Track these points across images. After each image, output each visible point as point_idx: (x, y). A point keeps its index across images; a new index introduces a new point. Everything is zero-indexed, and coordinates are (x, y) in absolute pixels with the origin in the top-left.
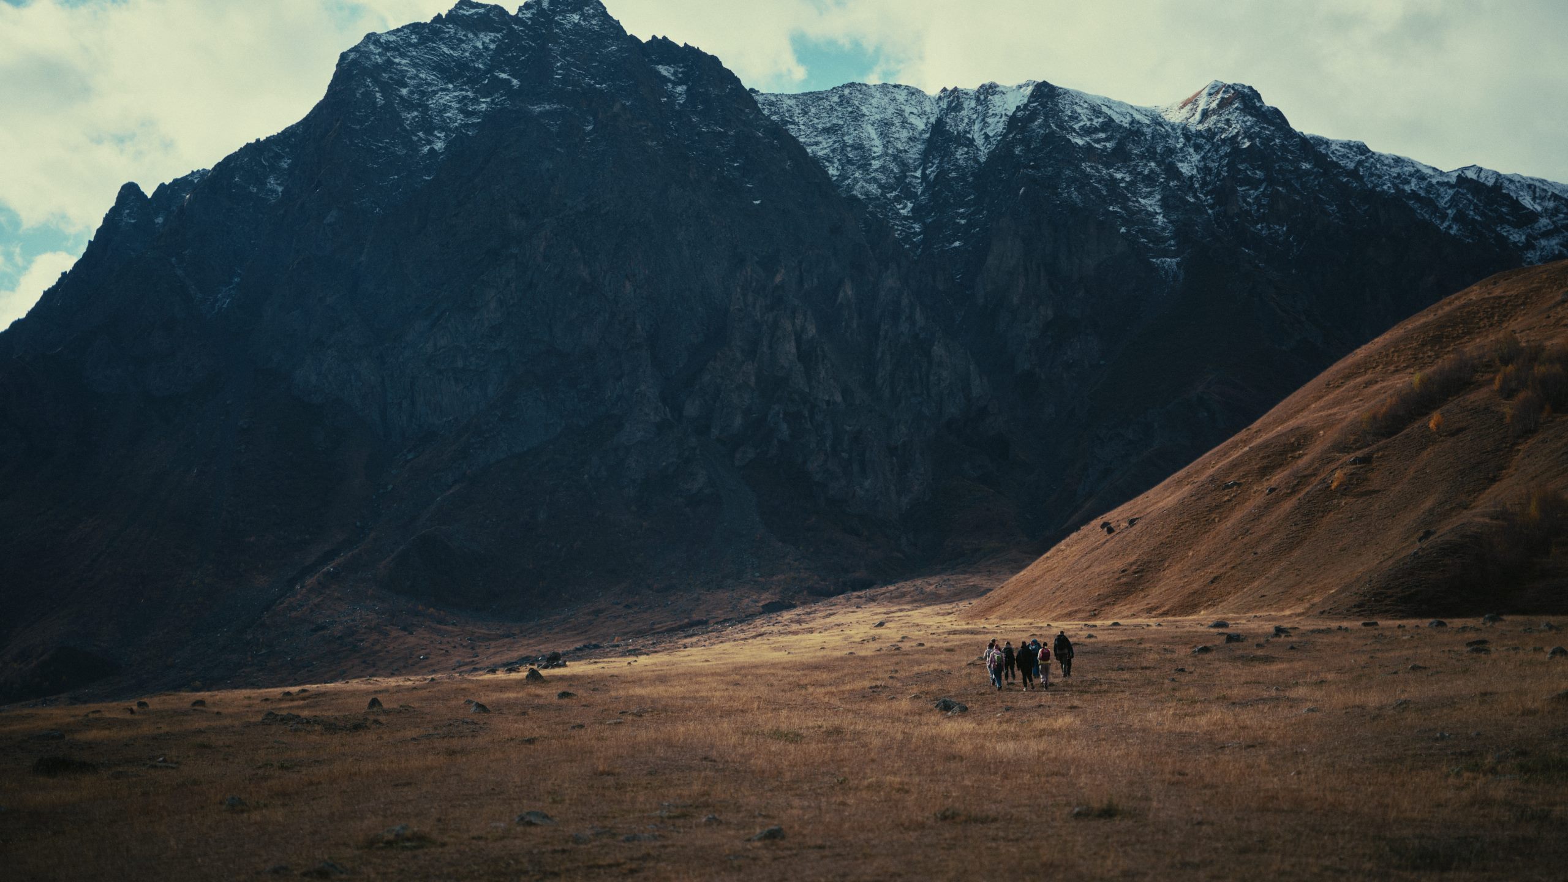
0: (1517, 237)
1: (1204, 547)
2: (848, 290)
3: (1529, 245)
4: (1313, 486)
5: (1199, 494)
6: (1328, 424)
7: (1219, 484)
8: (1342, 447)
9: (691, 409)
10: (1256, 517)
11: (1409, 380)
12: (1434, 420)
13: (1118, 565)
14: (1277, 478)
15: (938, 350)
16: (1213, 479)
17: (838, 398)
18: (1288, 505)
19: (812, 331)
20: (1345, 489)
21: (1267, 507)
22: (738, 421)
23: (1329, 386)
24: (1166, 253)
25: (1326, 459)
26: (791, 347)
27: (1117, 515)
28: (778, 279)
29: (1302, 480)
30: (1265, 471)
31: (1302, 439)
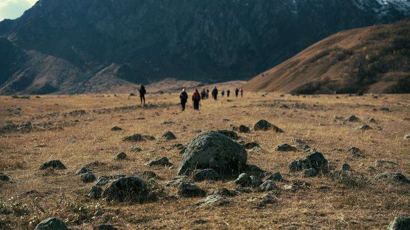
0: (377, 11)
1: (277, 81)
2: (221, 14)
3: (379, 13)
4: (297, 71)
5: (279, 71)
6: (303, 59)
7: (282, 69)
8: (303, 64)
9: (185, 40)
10: (287, 76)
11: (319, 52)
12: (319, 61)
13: (263, 82)
14: (292, 69)
15: (241, 30)
16: (281, 68)
17: (217, 39)
18: (293, 74)
19: (212, 23)
20: (302, 72)
21: (289, 74)
22: (195, 43)
23: (307, 51)
24: (295, 10)
25: (301, 66)
26: (207, 27)
27: (265, 73)
28: (206, 11)
29: (296, 69)
30: (291, 67)
31: (298, 61)
